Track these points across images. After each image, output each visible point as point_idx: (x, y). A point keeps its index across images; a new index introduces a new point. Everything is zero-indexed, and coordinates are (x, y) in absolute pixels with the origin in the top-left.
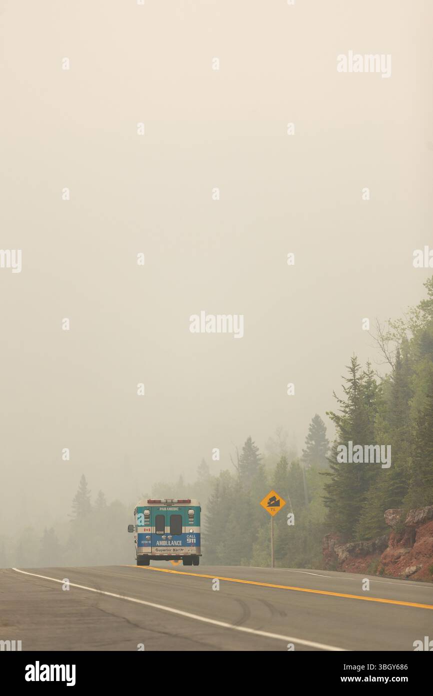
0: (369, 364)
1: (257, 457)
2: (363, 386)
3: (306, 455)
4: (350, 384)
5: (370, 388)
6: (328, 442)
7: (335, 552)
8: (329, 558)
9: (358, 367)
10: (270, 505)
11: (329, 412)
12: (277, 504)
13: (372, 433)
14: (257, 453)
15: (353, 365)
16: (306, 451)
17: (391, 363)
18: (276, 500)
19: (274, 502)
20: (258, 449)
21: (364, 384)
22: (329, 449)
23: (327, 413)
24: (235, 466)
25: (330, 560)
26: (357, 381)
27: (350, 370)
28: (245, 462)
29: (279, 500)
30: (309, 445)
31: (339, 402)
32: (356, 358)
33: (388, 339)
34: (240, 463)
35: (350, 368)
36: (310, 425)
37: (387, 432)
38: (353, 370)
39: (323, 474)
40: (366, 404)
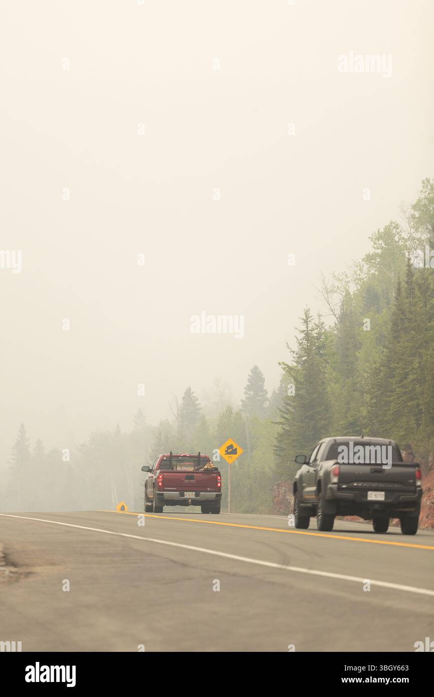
0: (320, 316)
1: (197, 407)
2: (313, 337)
3: (244, 404)
4: (303, 335)
5: (321, 339)
6: (267, 393)
7: (287, 499)
8: (280, 506)
9: (311, 318)
10: (227, 453)
11: (281, 362)
12: (234, 452)
13: (323, 383)
14: (197, 403)
15: (306, 316)
16: (245, 402)
17: (335, 315)
18: (234, 448)
19: (231, 450)
20: (197, 399)
21: (315, 335)
22: (267, 399)
23: (279, 364)
24: (175, 416)
25: (281, 507)
26: (310, 332)
27: (303, 321)
28: (184, 411)
29: (236, 448)
30: (248, 396)
31: (292, 353)
32: (309, 310)
33: (332, 291)
34: (180, 413)
35: (303, 319)
36: (249, 376)
37: (338, 382)
38: (306, 322)
39: (276, 423)
40: (317, 355)
